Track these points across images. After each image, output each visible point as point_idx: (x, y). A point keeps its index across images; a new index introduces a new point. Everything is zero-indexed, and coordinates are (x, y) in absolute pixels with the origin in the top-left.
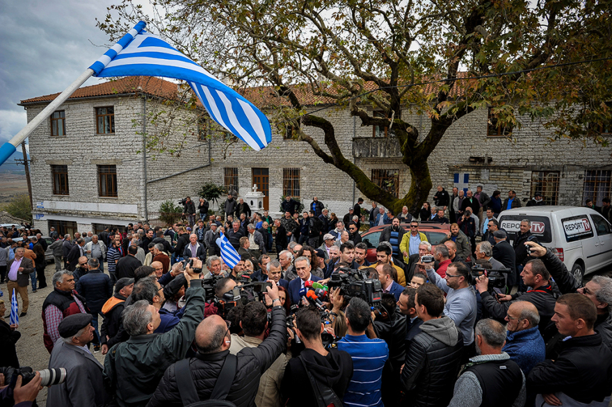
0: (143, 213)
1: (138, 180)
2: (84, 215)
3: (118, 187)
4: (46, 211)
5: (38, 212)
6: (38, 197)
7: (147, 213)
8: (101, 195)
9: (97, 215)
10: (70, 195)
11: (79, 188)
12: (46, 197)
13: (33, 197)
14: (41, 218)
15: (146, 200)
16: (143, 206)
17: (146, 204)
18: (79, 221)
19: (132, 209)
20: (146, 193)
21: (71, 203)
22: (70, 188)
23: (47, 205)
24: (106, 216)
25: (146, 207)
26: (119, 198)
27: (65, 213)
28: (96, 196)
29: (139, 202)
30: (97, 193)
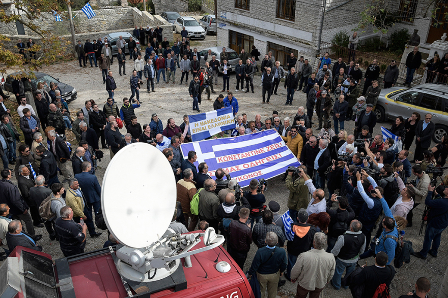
0: (317, 42)
1: (317, 9)
2: (261, 32)
3: (296, 12)
4: (228, 22)
5: (222, 22)
6: (222, 8)
7: (320, 42)
8: (278, 16)
9: (272, 34)
10: (250, 11)
11: (259, 6)
12: (230, 9)
13: (218, 7)
14: (224, 27)
15: (321, 29)
16: (318, 35)
17: (321, 33)
18: (256, 36)
19: (307, 36)
20: (322, 23)
21: (251, 18)
22: (250, 5)
23: (229, 16)
24: (281, 37)
25: (320, 37)
26: (296, 22)
27: (244, 27)
28: (274, 17)
29: (314, 31)
30: (275, 13)
